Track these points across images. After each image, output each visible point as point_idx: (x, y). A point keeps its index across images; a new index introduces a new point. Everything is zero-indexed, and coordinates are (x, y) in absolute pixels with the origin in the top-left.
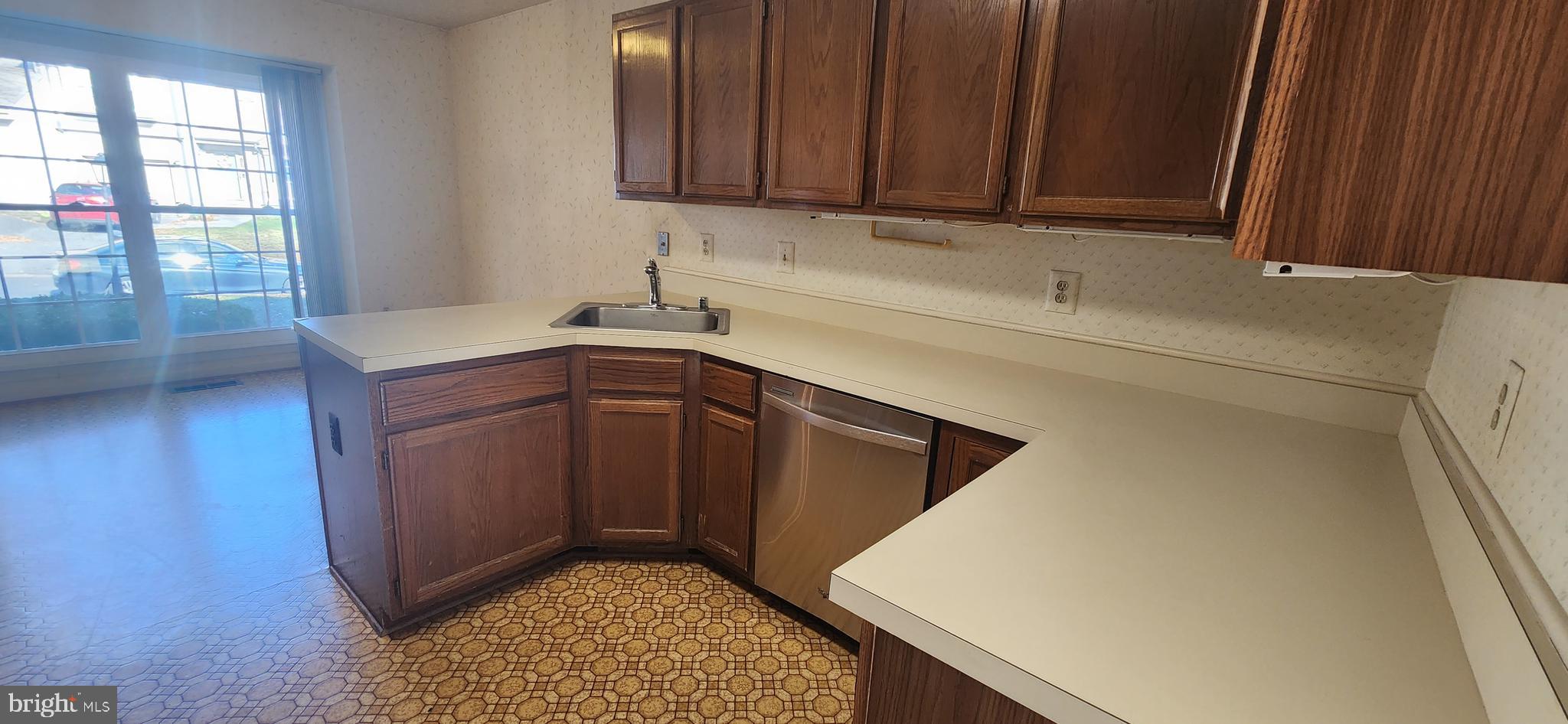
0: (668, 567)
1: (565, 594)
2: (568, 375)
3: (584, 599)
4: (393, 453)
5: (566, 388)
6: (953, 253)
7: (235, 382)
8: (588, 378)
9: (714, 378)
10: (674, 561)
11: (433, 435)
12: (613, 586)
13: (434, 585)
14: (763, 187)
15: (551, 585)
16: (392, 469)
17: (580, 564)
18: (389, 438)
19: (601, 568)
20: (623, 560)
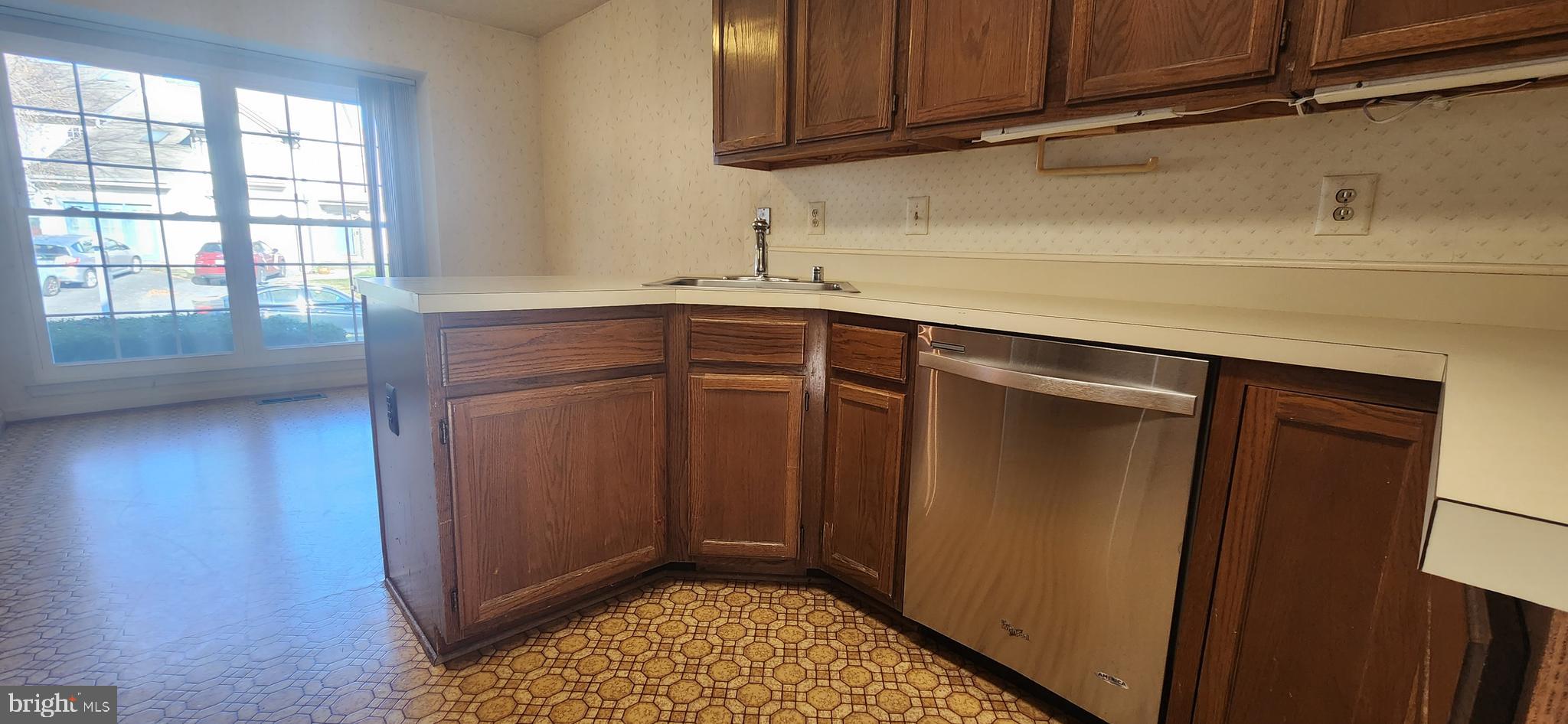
0: (782, 592)
1: (658, 621)
2: (665, 341)
3: (682, 628)
4: (453, 424)
5: (662, 358)
6: (1161, 177)
7: (319, 395)
8: (690, 347)
9: (847, 342)
10: (789, 586)
11: (504, 404)
12: (716, 613)
13: (500, 600)
14: (900, 112)
15: (642, 609)
16: (451, 444)
17: (674, 585)
18: (449, 403)
19: (700, 590)
20: (727, 582)
